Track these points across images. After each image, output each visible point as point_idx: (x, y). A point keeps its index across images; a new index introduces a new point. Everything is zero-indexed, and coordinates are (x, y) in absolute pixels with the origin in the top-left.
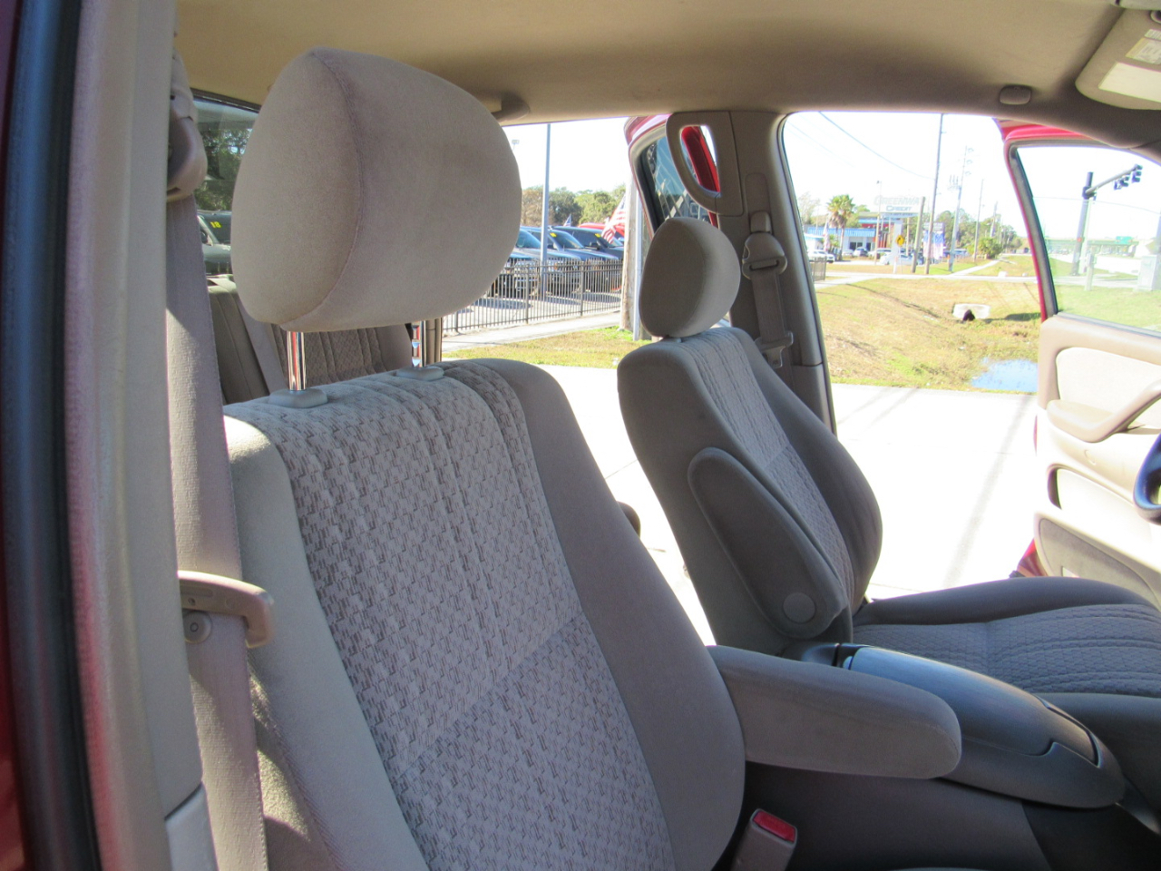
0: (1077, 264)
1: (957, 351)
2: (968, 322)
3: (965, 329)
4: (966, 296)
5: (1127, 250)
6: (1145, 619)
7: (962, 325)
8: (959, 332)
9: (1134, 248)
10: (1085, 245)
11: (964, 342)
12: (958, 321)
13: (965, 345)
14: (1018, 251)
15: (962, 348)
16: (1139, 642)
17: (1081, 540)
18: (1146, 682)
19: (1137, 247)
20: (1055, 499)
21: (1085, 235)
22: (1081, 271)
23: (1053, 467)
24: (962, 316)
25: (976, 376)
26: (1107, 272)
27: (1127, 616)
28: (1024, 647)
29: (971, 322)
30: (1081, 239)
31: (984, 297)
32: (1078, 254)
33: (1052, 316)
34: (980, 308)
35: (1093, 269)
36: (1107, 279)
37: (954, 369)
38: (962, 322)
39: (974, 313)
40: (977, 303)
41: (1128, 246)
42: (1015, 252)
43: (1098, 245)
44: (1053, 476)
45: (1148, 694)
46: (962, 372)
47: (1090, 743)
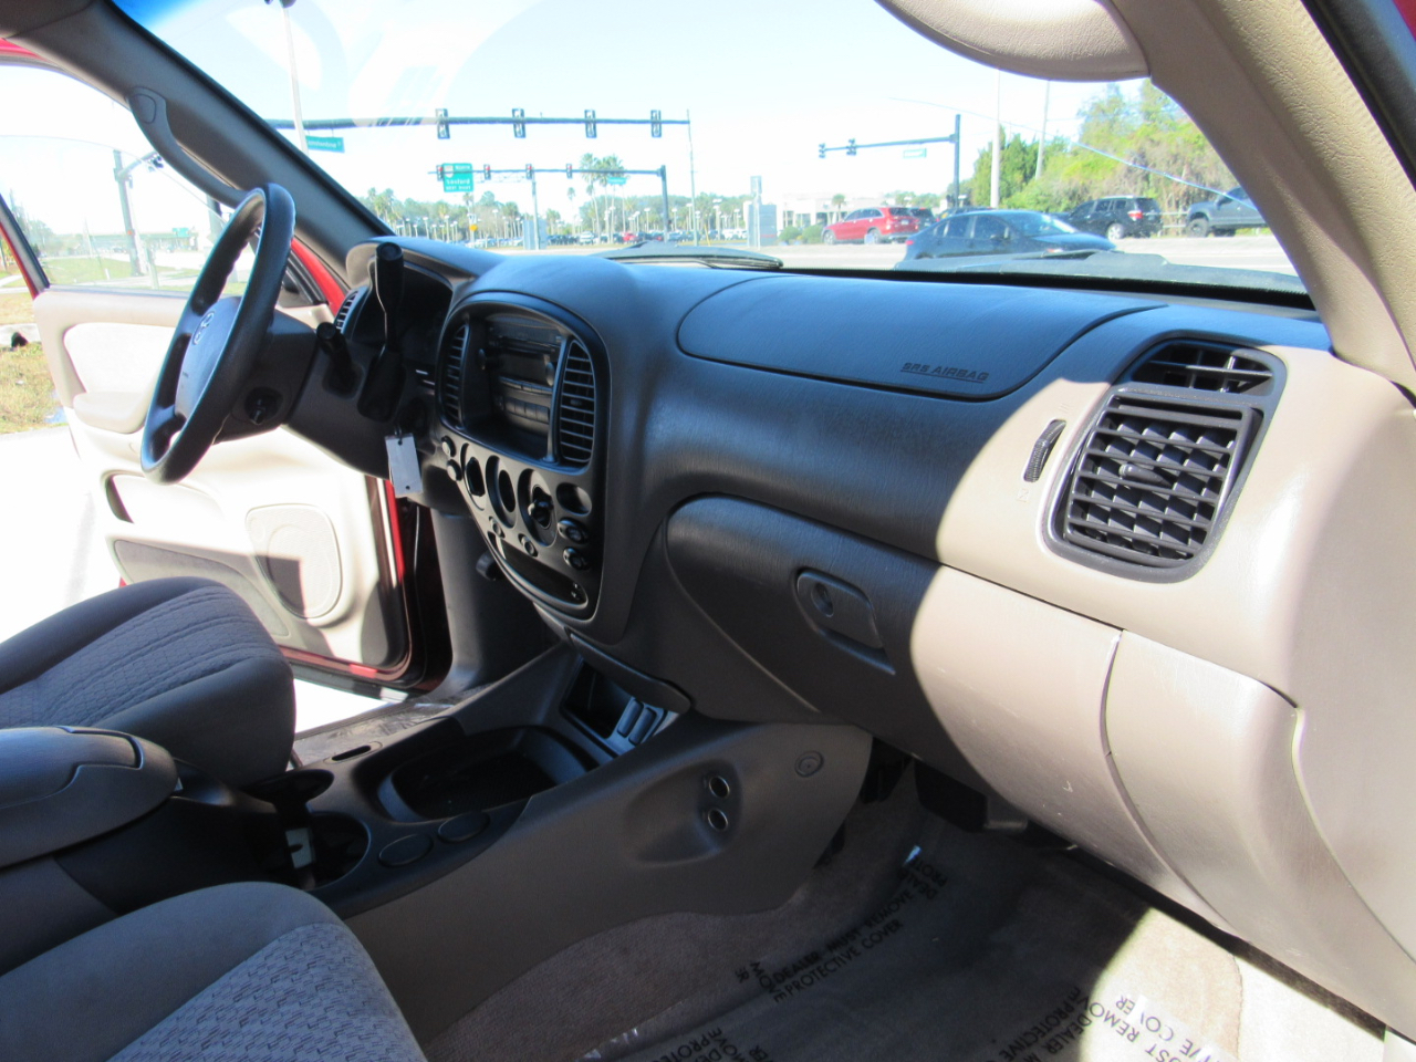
0: (135, 262)
1: (15, 388)
2: (19, 348)
3: (18, 357)
4: (6, 315)
5: (188, 243)
6: (210, 599)
7: (12, 353)
8: (12, 362)
9: (195, 240)
10: (137, 238)
11: (21, 375)
12: (4, 349)
13: (24, 377)
14: (61, 253)
15: (21, 382)
16: (202, 625)
17: (163, 550)
18: (210, 660)
19: (198, 239)
20: (122, 513)
21: (134, 227)
22: (143, 270)
23: (106, 477)
24: (8, 343)
25: (51, 414)
26: (173, 269)
27: (190, 603)
28: (80, 685)
29: (24, 348)
30: (131, 233)
31: (31, 313)
32: (133, 250)
33: (42, 290)
34: (30, 328)
35: (155, 267)
36: (174, 277)
37: (18, 410)
38: (11, 350)
39: (25, 335)
40: (24, 322)
41: (188, 238)
42: (57, 255)
43: (154, 240)
44: (110, 487)
45: (213, 671)
46: (30, 412)
47: (131, 748)
